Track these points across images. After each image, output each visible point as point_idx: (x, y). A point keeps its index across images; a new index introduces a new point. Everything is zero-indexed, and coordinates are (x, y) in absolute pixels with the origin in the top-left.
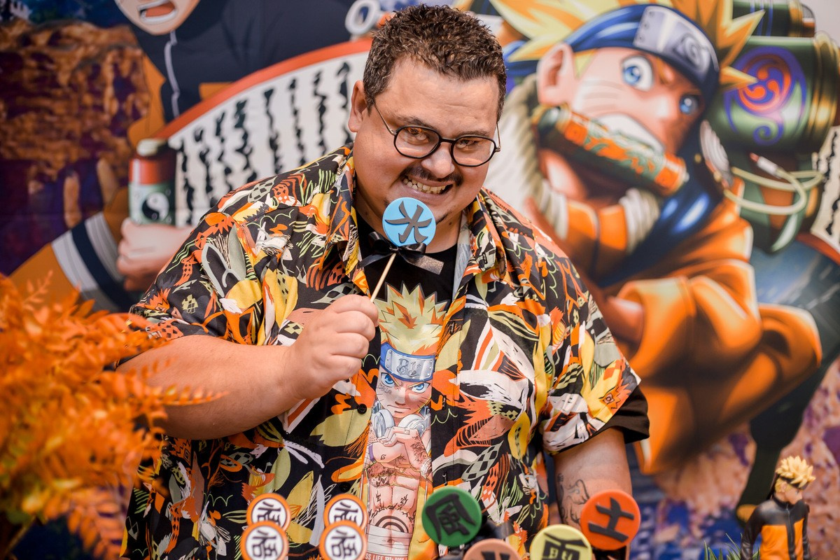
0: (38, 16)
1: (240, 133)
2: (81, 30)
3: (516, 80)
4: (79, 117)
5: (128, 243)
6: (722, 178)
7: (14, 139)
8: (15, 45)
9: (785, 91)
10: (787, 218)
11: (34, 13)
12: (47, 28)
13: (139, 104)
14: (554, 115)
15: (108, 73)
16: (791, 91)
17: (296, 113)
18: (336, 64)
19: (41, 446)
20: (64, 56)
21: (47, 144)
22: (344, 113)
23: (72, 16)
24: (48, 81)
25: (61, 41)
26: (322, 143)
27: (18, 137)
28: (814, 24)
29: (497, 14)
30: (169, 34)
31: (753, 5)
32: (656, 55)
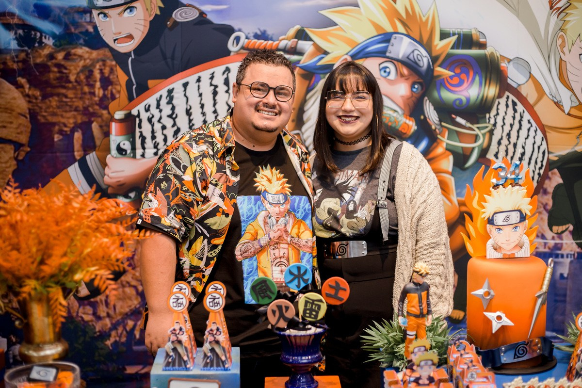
0: (58, 43)
1: (170, 106)
2: (83, 51)
3: (322, 76)
4: (81, 98)
5: (108, 167)
6: (436, 128)
7: (46, 112)
8: (45, 59)
9: (470, 79)
10: (473, 149)
11: (56, 41)
12: (63, 50)
13: (114, 91)
15: (97, 75)
16: (473, 80)
17: (200, 95)
18: (222, 68)
19: (82, 252)
20: (73, 66)
21: (64, 114)
22: (227, 94)
23: (77, 43)
24: (64, 79)
25: (70, 57)
26: (215, 112)
27: (48, 110)
28: (486, 42)
29: (310, 40)
30: (131, 52)
31: (451, 32)
32: (398, 61)
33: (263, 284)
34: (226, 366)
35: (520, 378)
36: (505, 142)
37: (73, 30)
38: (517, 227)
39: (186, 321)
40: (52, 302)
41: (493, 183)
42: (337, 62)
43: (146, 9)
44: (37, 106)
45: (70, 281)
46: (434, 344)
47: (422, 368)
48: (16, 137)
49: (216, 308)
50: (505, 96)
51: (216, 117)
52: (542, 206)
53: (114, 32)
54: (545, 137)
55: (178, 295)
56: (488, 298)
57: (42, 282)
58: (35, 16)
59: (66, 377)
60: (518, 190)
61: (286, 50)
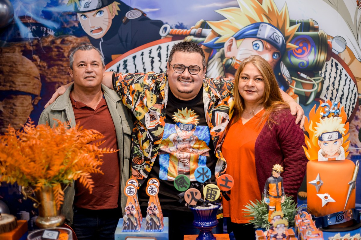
0: (57, 34)
1: (125, 70)
2: (72, 38)
3: (217, 50)
6: (288, 80)
7: (50, 75)
8: (50, 44)
9: (309, 49)
10: (311, 93)
11: (55, 33)
12: (60, 38)
14: (230, 61)
16: (311, 50)
17: (144, 63)
20: (66, 47)
21: (61, 76)
22: (160, 63)
23: (68, 34)
24: (61, 56)
25: (65, 42)
27: (51, 74)
28: (318, 27)
29: (210, 28)
30: (101, 38)
31: (297, 21)
32: (264, 39)
33: (182, 179)
34: (160, 229)
35: (339, 234)
37: (66, 26)
38: (336, 142)
39: (136, 202)
40: (55, 192)
41: (321, 115)
42: (226, 41)
43: (109, 12)
44: (45, 72)
45: (66, 180)
46: (286, 214)
47: (278, 229)
48: (33, 91)
49: (154, 194)
50: (331, 60)
52: (355, 127)
53: (91, 26)
54: (356, 85)
55: (130, 186)
56: (319, 185)
57: (49, 180)
58: (43, 18)
59: (64, 237)
60: (337, 119)
61: (195, 35)
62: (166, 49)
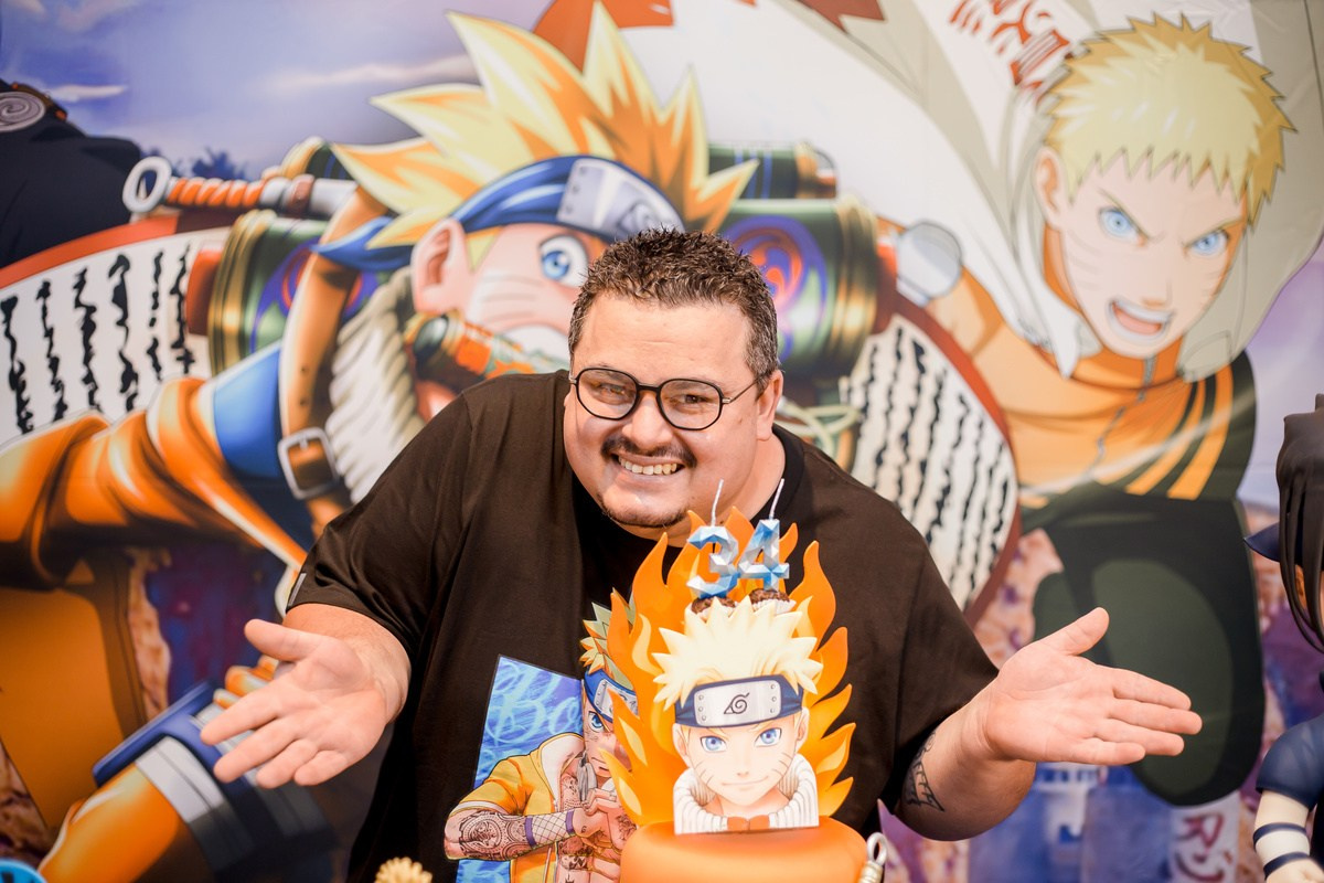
3: (381, 277)
9: (794, 281)
14: (438, 329)
16: (802, 284)
17: (49, 333)
22: (122, 331)
26: (89, 379)
28: (835, 178)
29: (348, 177)
31: (739, 153)
32: (592, 233)
36: (894, 456)
38: (772, 730)
42: (421, 238)
50: (893, 329)
51: (91, 395)
54: (1008, 441)
60: (776, 612)
61: (281, 208)
62: (151, 269)
